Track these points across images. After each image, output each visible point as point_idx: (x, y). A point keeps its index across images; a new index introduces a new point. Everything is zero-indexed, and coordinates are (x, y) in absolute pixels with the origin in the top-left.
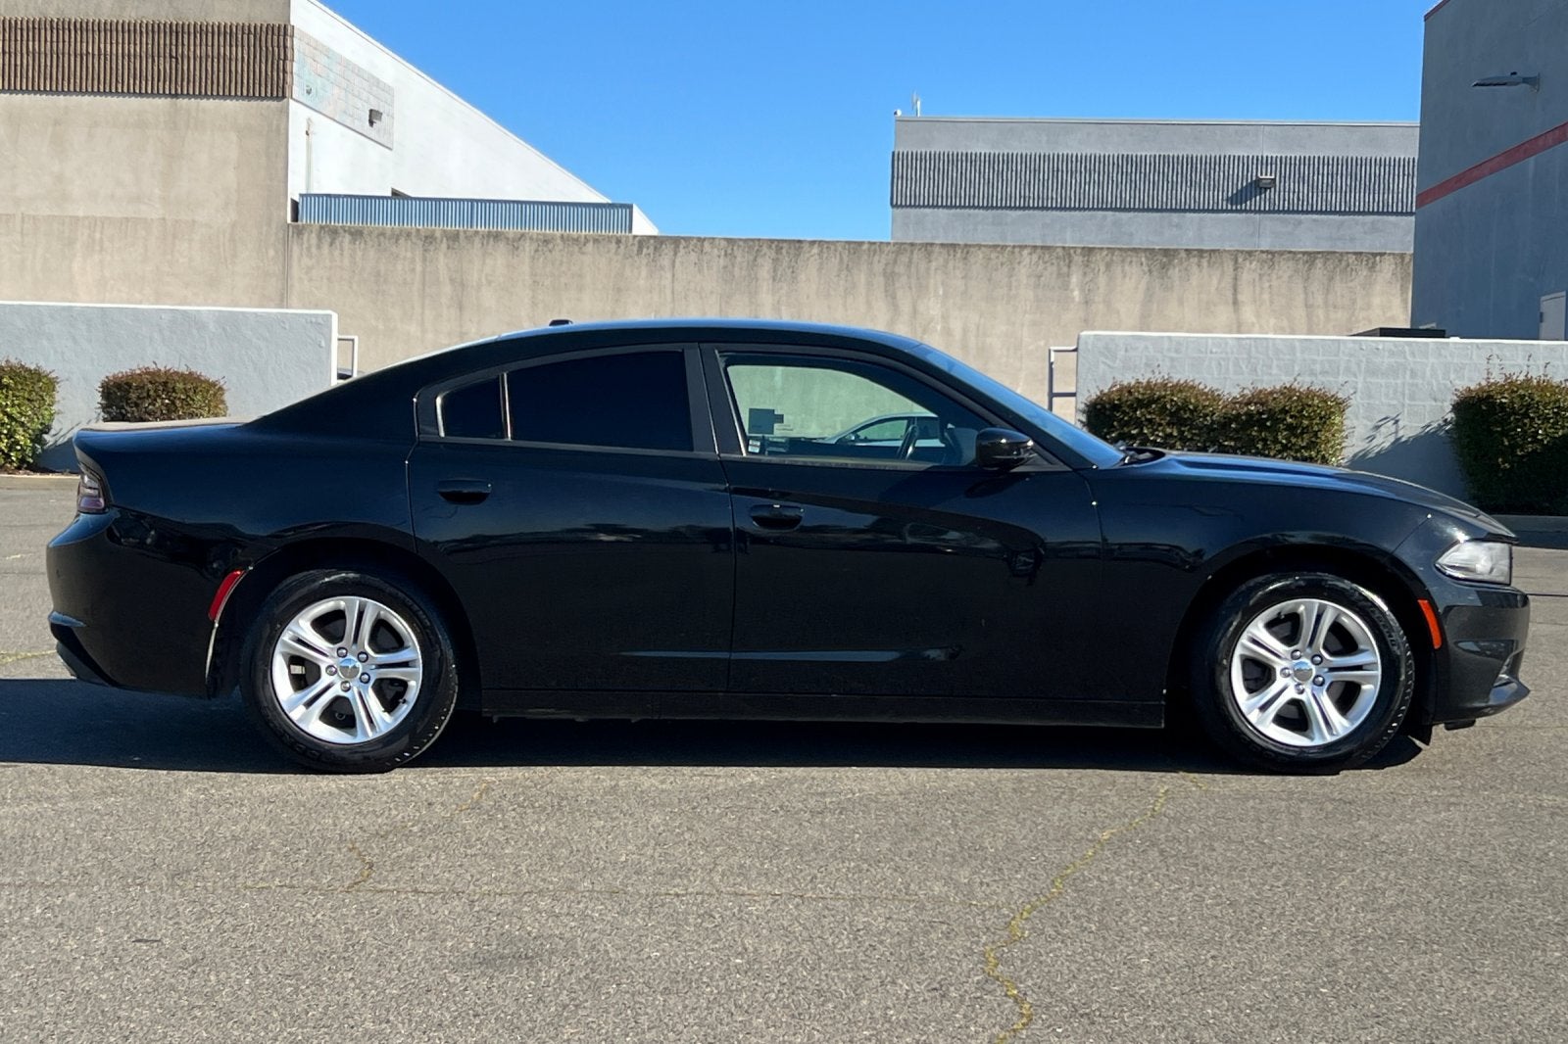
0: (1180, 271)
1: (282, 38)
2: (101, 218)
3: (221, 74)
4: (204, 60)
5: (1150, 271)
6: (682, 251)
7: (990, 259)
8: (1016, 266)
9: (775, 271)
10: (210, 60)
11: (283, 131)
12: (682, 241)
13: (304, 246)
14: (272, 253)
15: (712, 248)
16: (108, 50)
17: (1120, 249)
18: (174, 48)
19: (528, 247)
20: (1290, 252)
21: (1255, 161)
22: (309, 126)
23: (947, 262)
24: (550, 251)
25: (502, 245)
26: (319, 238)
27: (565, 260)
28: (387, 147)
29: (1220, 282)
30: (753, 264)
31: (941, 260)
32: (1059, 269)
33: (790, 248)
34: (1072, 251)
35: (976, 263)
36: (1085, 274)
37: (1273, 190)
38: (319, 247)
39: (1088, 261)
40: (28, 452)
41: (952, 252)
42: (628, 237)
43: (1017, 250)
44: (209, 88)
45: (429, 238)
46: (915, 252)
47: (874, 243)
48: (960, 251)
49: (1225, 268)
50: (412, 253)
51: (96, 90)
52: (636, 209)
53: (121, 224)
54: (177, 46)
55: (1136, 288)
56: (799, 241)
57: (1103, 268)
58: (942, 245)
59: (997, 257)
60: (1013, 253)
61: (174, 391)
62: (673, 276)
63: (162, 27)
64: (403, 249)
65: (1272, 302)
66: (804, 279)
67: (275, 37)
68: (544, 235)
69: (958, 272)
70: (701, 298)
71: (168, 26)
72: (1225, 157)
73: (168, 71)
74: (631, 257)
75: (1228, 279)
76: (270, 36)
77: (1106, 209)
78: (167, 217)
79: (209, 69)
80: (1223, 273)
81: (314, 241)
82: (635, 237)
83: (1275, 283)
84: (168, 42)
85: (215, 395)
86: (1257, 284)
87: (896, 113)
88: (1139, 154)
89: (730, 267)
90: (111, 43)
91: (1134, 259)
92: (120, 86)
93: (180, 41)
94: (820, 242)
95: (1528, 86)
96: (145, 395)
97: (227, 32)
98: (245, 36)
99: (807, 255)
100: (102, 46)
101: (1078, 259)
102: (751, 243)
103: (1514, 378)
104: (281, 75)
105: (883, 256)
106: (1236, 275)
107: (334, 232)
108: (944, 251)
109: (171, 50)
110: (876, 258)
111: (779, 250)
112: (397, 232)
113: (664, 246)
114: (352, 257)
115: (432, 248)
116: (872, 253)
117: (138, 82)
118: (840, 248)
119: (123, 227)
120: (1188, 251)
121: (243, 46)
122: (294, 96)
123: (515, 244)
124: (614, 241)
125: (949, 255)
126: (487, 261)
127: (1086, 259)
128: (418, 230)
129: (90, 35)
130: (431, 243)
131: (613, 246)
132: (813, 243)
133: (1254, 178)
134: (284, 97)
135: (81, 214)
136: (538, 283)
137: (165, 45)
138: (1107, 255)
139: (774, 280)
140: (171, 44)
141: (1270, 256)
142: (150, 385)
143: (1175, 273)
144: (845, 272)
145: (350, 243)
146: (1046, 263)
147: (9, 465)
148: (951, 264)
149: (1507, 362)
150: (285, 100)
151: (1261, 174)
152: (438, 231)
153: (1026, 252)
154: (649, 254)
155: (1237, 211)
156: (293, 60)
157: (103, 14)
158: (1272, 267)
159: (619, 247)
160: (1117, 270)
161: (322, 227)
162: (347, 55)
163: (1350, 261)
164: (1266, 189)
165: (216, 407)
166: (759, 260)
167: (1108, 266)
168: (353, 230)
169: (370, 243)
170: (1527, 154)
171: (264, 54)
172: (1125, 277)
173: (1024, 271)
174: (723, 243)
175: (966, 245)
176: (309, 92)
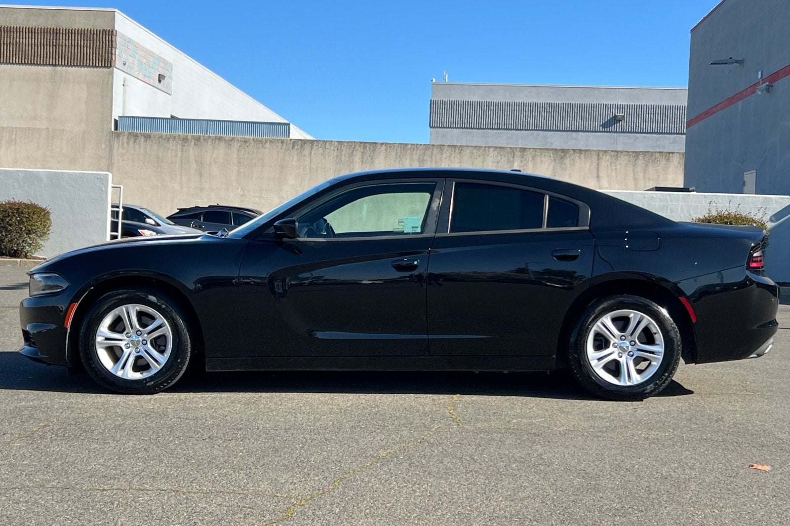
0: (570, 160)
1: (110, 36)
2: (15, 128)
3: (79, 54)
4: (70, 47)
5: (555, 160)
6: (315, 148)
7: (473, 153)
8: (487, 157)
9: (363, 158)
10: (73, 47)
11: (110, 84)
12: (315, 142)
13: (120, 143)
14: (103, 146)
15: (331, 146)
16: (21, 42)
17: (540, 149)
18: (55, 41)
19: (236, 145)
20: (626, 151)
21: (614, 107)
22: (124, 81)
23: (451, 155)
24: (247, 147)
25: (223, 144)
26: (128, 139)
27: (255, 151)
28: (168, 94)
29: (590, 166)
30: (351, 155)
31: (448, 154)
32: (508, 159)
33: (370, 146)
34: (515, 150)
35: (466, 155)
36: (521, 161)
37: (623, 121)
38: (128, 143)
39: (523, 155)
41: (453, 150)
42: (287, 140)
43: (487, 149)
44: (72, 62)
45: (185, 139)
46: (435, 149)
47: (414, 144)
48: (457, 149)
49: (593, 159)
50: (176, 147)
51: (14, 62)
52: (292, 126)
53: (26, 131)
54: (56, 40)
55: (548, 169)
56: (375, 143)
57: (530, 159)
58: (449, 146)
59: (477, 152)
60: (485, 150)
61: (22, 213)
62: (311, 160)
63: (49, 30)
64: (172, 145)
65: (617, 176)
66: (377, 162)
67: (107, 36)
68: (245, 139)
69: (456, 160)
70: (324, 171)
71: (52, 30)
72: (599, 104)
73: (51, 53)
74: (289, 150)
75: (595, 164)
76: (104, 36)
77: (539, 130)
78: (50, 127)
79: (73, 52)
80: (592, 161)
81: (125, 140)
82: (291, 140)
83: (618, 167)
84: (52, 38)
85: (44, 215)
86: (609, 167)
87: (432, 80)
88: (555, 103)
89: (340, 156)
90: (22, 38)
91: (547, 154)
92: (26, 60)
93: (58, 37)
94: (386, 143)
95: (738, 64)
96: (7, 215)
97: (82, 33)
98: (92, 35)
99: (380, 150)
100: (18, 40)
101: (518, 153)
102: (350, 144)
103: (723, 212)
104: (110, 55)
105: (418, 151)
106: (598, 163)
107: (136, 136)
108: (450, 149)
109: (53, 42)
110: (415, 152)
111: (365, 148)
112: (169, 137)
113: (306, 145)
114: (145, 149)
115: (186, 144)
116: (413, 150)
117: (36, 58)
118: (396, 147)
119: (27, 133)
120: (574, 150)
121: (90, 41)
122: (116, 66)
123: (230, 143)
124: (280, 142)
125: (452, 151)
126: (215, 152)
127: (522, 153)
128: (179, 135)
129: (12, 34)
130: (186, 142)
131: (280, 145)
132: (382, 144)
133: (614, 115)
134: (111, 66)
135: (5, 125)
136: (241, 163)
137: (50, 39)
138: (533, 152)
139: (362, 163)
140: (53, 39)
141: (616, 153)
142: (10, 210)
143: (567, 161)
144: (398, 159)
145: (144, 141)
146: (501, 155)
148: (453, 156)
149: (720, 205)
150: (112, 68)
151: (617, 113)
152: (190, 136)
153: (491, 150)
154: (298, 149)
155: (605, 132)
156: (116, 48)
157: (19, 24)
158: (617, 159)
159: (283, 145)
160: (538, 159)
161: (130, 133)
162: (147, 46)
163: (657, 156)
164: (620, 121)
165: (45, 222)
166: (355, 152)
167: (534, 157)
168: (145, 135)
169: (154, 142)
170: (739, 99)
171: (101, 44)
172: (542, 163)
173: (490, 159)
174: (336, 143)
175: (461, 146)
176: (125, 64)
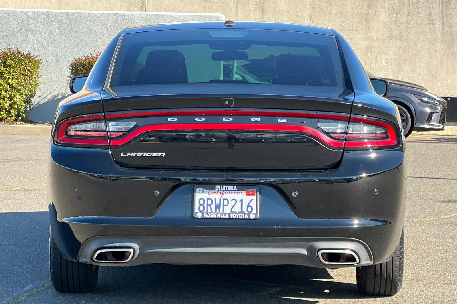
40: (22, 110)
147: (9, 118)
